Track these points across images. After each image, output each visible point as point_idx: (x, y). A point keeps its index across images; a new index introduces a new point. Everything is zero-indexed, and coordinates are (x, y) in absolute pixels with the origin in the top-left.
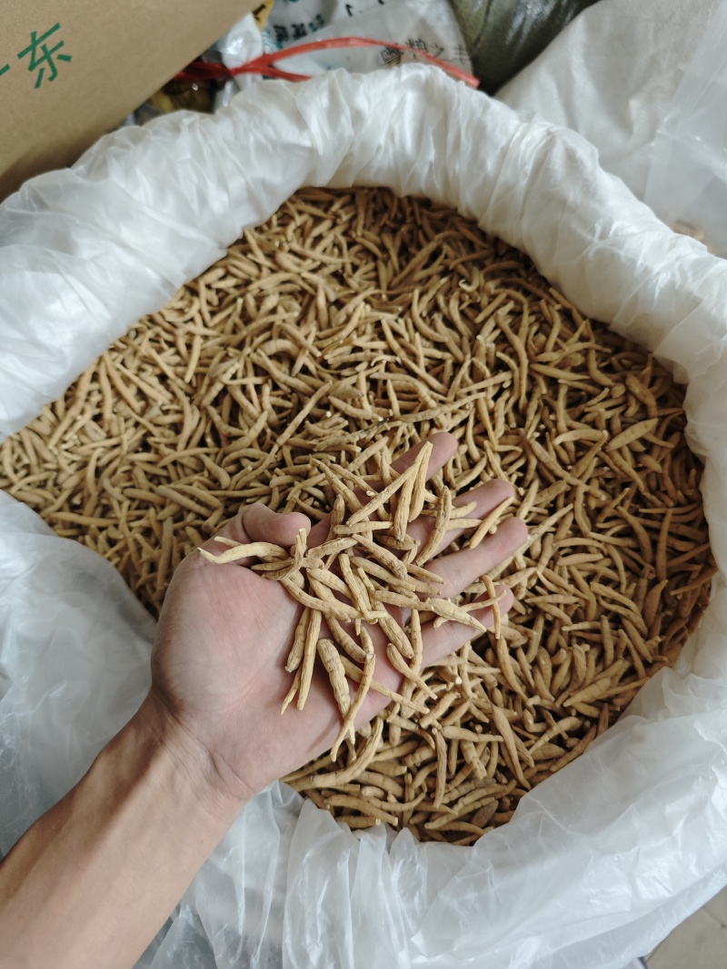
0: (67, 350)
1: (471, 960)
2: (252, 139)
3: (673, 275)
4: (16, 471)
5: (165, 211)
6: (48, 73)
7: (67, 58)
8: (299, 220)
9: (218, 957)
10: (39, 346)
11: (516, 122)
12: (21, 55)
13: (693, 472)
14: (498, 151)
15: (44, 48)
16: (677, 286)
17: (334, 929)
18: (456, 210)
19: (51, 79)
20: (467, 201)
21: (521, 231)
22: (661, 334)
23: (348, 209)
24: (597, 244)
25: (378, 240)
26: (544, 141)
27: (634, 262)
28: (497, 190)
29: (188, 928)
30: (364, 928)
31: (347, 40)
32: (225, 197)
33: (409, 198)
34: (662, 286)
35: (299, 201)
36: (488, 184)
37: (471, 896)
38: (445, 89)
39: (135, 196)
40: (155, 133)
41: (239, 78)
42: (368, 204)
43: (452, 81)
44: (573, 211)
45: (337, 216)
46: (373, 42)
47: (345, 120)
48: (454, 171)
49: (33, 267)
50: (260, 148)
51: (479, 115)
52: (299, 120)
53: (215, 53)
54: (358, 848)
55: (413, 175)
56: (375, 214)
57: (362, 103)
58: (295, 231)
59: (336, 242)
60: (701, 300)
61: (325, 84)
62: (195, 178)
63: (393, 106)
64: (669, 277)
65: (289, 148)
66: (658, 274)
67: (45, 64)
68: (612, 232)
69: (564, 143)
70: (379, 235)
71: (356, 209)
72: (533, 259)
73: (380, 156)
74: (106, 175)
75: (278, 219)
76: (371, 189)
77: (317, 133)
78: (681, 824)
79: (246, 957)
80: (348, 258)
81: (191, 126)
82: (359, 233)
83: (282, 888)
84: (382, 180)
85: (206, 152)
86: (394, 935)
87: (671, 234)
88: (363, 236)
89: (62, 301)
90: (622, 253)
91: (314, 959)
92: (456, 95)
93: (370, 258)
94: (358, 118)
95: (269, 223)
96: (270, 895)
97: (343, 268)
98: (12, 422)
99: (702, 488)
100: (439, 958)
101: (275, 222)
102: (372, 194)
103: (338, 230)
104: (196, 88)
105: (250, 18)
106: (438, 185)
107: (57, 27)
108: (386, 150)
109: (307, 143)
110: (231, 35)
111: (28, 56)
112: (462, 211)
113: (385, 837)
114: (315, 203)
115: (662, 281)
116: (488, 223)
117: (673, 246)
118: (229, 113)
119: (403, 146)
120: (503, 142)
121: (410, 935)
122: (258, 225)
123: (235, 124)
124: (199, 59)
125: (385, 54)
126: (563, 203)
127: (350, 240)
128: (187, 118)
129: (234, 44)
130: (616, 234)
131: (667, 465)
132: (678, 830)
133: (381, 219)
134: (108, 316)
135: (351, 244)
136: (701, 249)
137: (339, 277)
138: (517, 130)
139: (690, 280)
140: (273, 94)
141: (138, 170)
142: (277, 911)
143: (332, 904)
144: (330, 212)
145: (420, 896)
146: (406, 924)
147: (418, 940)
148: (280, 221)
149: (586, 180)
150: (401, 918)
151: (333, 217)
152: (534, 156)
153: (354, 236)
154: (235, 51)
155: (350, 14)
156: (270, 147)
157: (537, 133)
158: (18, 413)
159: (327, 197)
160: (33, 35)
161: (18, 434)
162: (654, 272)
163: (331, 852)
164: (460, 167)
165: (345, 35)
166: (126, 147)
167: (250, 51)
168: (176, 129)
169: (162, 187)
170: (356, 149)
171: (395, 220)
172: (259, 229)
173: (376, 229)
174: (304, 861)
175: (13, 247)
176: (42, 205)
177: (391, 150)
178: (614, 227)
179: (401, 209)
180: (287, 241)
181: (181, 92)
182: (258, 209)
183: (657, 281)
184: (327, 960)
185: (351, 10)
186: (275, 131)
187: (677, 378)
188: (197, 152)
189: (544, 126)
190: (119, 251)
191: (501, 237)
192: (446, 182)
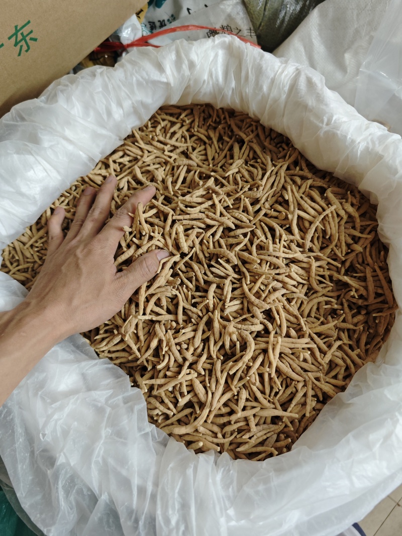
0: (37, 197)
1: (261, 523)
2: (134, 79)
3: (368, 143)
4: (12, 264)
5: (89, 120)
6: (25, 48)
7: (35, 40)
8: (163, 124)
9: (122, 520)
10: (22, 194)
11: (279, 64)
12: (9, 38)
13: (382, 253)
14: (269, 80)
15: (22, 34)
16: (370, 150)
17: (185, 506)
18: (248, 114)
19: (27, 51)
20: (253, 109)
21: (284, 124)
22: (362, 176)
23: (189, 117)
24: (325, 128)
25: (206, 133)
26: (295, 74)
27: (346, 137)
28: (270, 102)
29: (107, 504)
30: (201, 506)
31: (188, 26)
32: (121, 111)
33: (222, 109)
34: (362, 150)
35: (162, 114)
36: (265, 99)
37: (261, 488)
38: (239, 47)
39: (72, 112)
40: (82, 78)
41: (129, 49)
42: (200, 114)
43: (243, 43)
44: (311, 111)
45: (184, 121)
46: (203, 28)
47: (185, 67)
48: (246, 92)
49: (18, 153)
50: (139, 84)
51: (258, 61)
52: (160, 68)
53: (116, 36)
54: (198, 462)
55: (223, 96)
56: (204, 119)
57: (194, 57)
58: (160, 130)
59: (183, 135)
60: (383, 156)
61: (174, 47)
62: (105, 102)
63: (211, 59)
64: (365, 144)
65: (155, 83)
66: (359, 143)
67: (23, 43)
68: (333, 121)
69: (306, 74)
70: (207, 131)
71: (194, 116)
72: (291, 140)
73: (205, 86)
74: (57, 101)
75: (151, 124)
76: (202, 105)
77: (170, 74)
78: (378, 445)
79: (137, 521)
80: (190, 144)
81: (101, 73)
82: (196, 130)
83: (156, 484)
84: (207, 100)
85: (110, 87)
86: (218, 509)
87: (366, 122)
88: (198, 131)
89: (34, 170)
90: (339, 132)
91: (173, 522)
92: (246, 51)
93: (202, 144)
94: (192, 65)
95: (146, 126)
96: (150, 488)
97: (187, 149)
98: (9, 237)
99: (388, 261)
100: (243, 522)
101: (150, 125)
102: (202, 108)
103: (184, 129)
104: (106, 56)
105: (134, 17)
106: (237, 101)
107: (29, 22)
108: (208, 82)
109: (165, 80)
110: (124, 26)
111: (14, 38)
112: (251, 115)
113: (214, 456)
114: (171, 115)
115: (361, 147)
116: (265, 121)
117: (367, 128)
118: (122, 66)
119: (217, 80)
120: (272, 76)
121: (226, 509)
122: (140, 127)
123: (125, 72)
124: (107, 40)
125: (209, 33)
126: (306, 107)
127: (191, 134)
128: (99, 69)
129: (126, 31)
130: (335, 122)
131: (368, 250)
132: (377, 448)
133: (208, 122)
134: (59, 178)
135: (191, 137)
136: (384, 130)
137: (185, 154)
138: (279, 68)
139: (377, 145)
140: (145, 54)
141: (73, 98)
142: (154, 497)
143: (184, 492)
144: (180, 119)
145: (233, 488)
146: (224, 503)
147: (231, 512)
148: (153, 125)
149: (318, 93)
150: (222, 500)
151: (182, 121)
152: (289, 82)
153: (193, 131)
154: (127, 35)
155: (189, 13)
156: (144, 82)
157: (290, 70)
158: (12, 232)
159: (178, 111)
160: (16, 27)
161: (12, 243)
162: (357, 142)
163: (183, 465)
164: (249, 90)
165: (186, 24)
166: (67, 86)
167: (135, 35)
168: (94, 75)
169: (87, 107)
170: (192, 82)
171: (215, 122)
172: (141, 129)
173: (205, 127)
174: (169, 469)
175: (7, 142)
176: (23, 119)
177: (211, 83)
178: (334, 118)
179: (218, 116)
180: (156, 135)
181: (99, 59)
182: (140, 118)
183: (359, 147)
184: (181, 523)
185: (190, 11)
186: (147, 74)
187: (372, 201)
188: (105, 87)
189: (295, 65)
190: (64, 142)
191: (273, 128)
192: (242, 99)
